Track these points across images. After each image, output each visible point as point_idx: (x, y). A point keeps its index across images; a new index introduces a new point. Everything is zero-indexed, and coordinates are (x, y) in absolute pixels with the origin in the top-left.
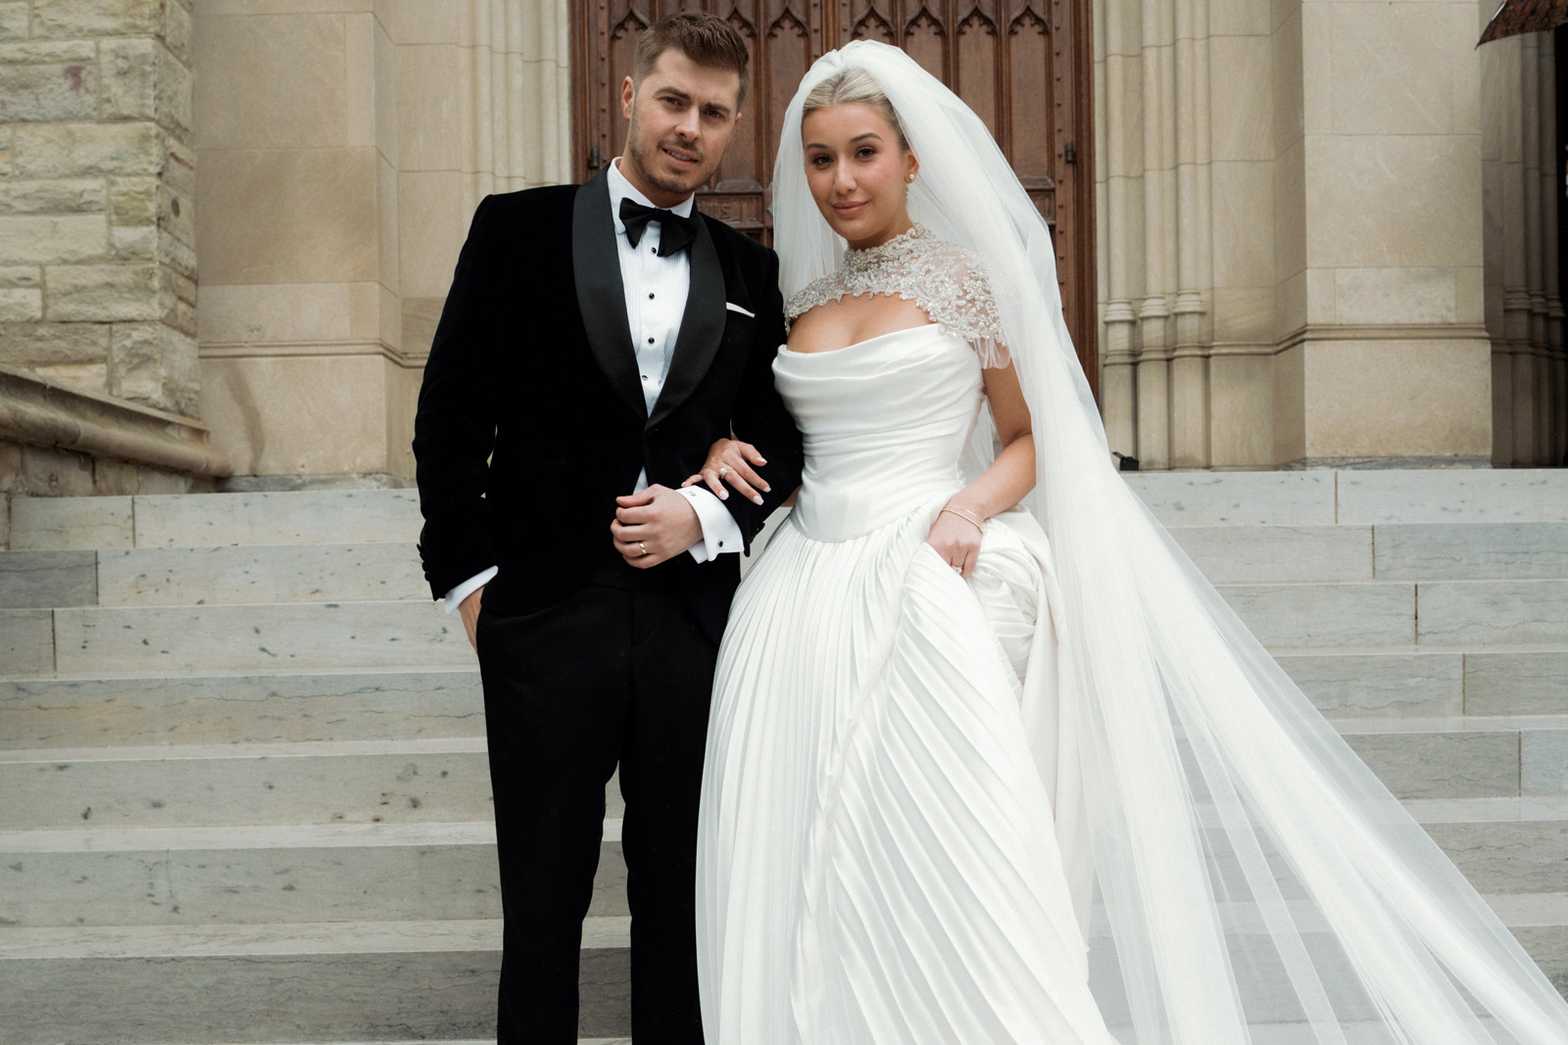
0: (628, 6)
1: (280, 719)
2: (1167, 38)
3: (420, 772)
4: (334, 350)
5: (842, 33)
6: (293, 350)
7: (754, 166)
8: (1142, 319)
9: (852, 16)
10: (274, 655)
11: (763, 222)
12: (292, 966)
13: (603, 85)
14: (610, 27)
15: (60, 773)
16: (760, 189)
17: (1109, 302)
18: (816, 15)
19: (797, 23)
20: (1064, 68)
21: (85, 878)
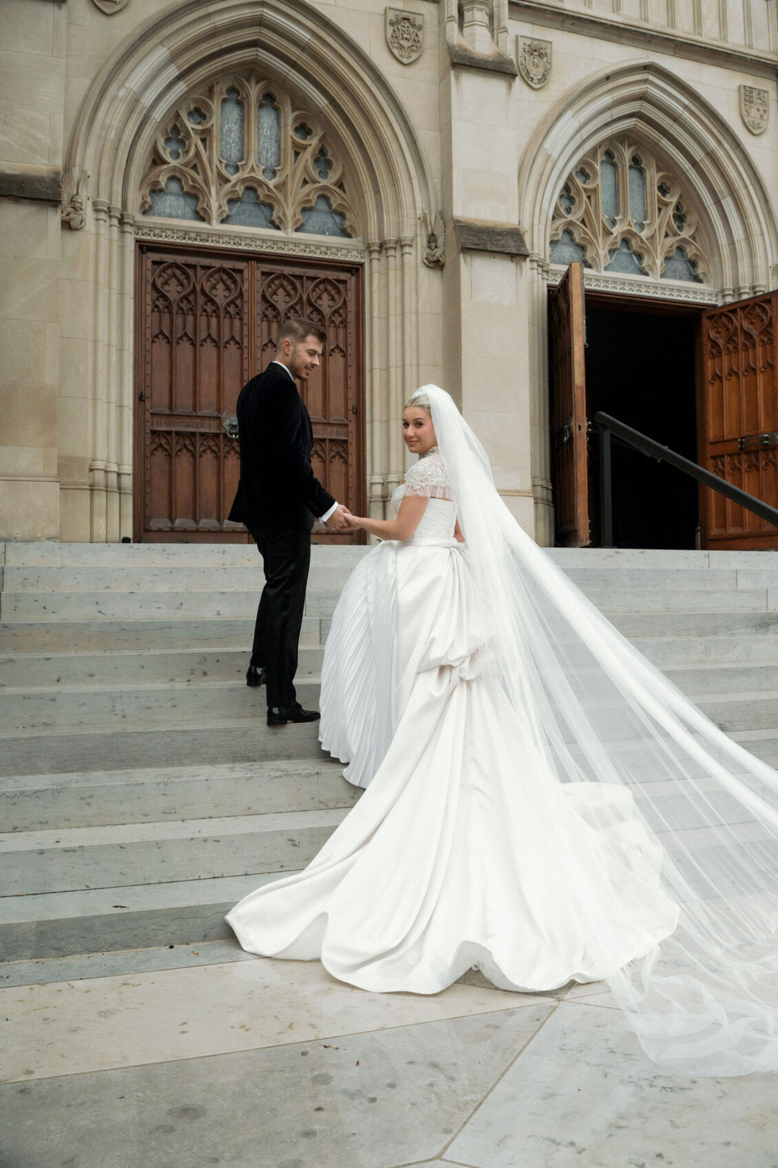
0: (160, 328)
1: (126, 640)
2: (400, 364)
3: (207, 660)
4: (34, 479)
5: (257, 349)
6: (14, 478)
7: (216, 405)
8: (388, 482)
9: (262, 341)
10: (105, 614)
11: (220, 430)
12: (202, 733)
13: (148, 363)
14: (152, 336)
15: (47, 662)
16: (219, 415)
17: (372, 474)
18: (246, 340)
19: (237, 343)
20: (352, 372)
21: (84, 704)
